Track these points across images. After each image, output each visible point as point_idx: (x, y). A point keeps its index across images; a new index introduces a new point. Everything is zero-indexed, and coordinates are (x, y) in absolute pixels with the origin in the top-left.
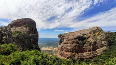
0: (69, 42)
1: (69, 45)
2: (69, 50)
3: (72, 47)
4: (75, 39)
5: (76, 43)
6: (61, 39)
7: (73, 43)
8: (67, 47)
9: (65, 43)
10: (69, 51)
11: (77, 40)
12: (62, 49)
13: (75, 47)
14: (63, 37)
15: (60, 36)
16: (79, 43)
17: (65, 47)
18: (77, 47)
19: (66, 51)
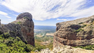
0: (63, 29)
1: (63, 32)
2: (63, 36)
3: (65, 34)
4: (68, 27)
5: (70, 31)
6: (58, 27)
7: (66, 31)
8: (61, 34)
9: (60, 31)
10: (62, 38)
11: (70, 28)
12: (57, 35)
13: (68, 34)
14: (60, 25)
15: (58, 24)
16: (72, 31)
17: (59, 34)
18: (70, 35)
19: (60, 37)
